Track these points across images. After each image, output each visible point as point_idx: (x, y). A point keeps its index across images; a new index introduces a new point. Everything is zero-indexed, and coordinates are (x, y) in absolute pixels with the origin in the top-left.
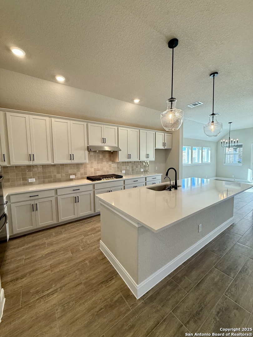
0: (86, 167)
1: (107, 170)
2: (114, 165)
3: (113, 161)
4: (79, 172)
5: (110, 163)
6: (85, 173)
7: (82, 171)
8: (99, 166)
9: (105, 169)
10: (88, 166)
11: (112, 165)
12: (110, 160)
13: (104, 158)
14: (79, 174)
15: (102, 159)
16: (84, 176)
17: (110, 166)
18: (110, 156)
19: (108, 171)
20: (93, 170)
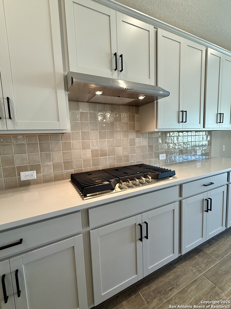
0: (68, 147)
1: (125, 153)
2: (142, 142)
3: (139, 132)
4: (50, 161)
5: (132, 135)
6: (67, 164)
7: (58, 157)
8: (105, 144)
9: (120, 151)
10: (76, 143)
11: (137, 140)
12: (133, 128)
13: (118, 123)
14: (48, 166)
15: (112, 124)
16: (65, 172)
17: (132, 143)
18: (132, 119)
19: (127, 157)
20: (88, 154)
